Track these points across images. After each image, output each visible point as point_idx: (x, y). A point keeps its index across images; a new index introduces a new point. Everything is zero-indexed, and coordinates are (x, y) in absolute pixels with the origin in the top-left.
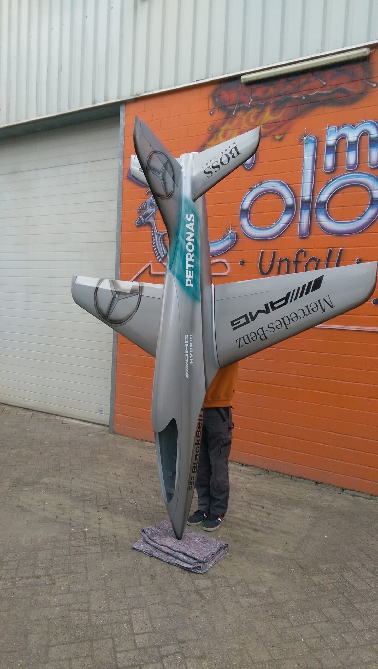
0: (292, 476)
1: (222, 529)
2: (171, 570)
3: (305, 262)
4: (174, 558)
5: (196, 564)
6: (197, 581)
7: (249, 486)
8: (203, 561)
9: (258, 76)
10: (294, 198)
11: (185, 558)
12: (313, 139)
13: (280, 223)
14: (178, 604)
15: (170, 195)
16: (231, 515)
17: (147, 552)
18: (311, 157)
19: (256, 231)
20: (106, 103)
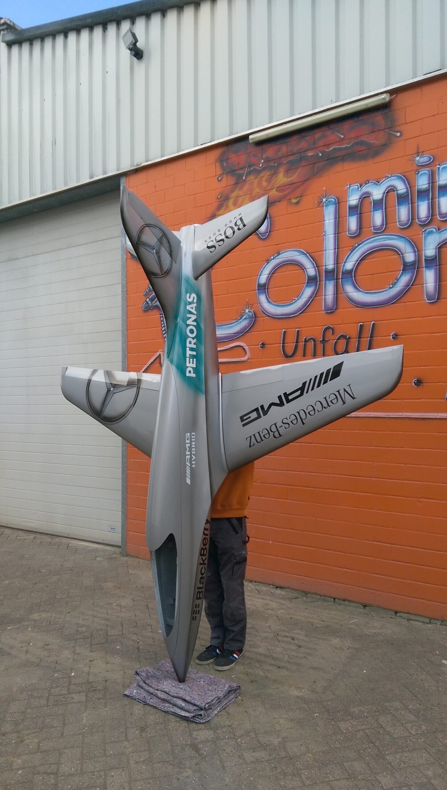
0: (334, 599)
1: (237, 667)
2: (167, 720)
3: (333, 341)
4: (170, 705)
5: (197, 711)
6: (196, 733)
7: (281, 613)
8: (205, 708)
9: (267, 135)
10: (316, 268)
11: (183, 704)
12: (333, 200)
13: (302, 297)
14: (168, 762)
15: (167, 273)
16: (253, 649)
17: (140, 699)
18: (332, 221)
19: (277, 308)
20: (105, 176)
